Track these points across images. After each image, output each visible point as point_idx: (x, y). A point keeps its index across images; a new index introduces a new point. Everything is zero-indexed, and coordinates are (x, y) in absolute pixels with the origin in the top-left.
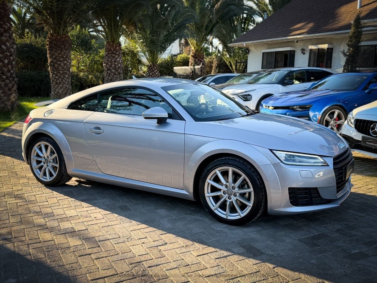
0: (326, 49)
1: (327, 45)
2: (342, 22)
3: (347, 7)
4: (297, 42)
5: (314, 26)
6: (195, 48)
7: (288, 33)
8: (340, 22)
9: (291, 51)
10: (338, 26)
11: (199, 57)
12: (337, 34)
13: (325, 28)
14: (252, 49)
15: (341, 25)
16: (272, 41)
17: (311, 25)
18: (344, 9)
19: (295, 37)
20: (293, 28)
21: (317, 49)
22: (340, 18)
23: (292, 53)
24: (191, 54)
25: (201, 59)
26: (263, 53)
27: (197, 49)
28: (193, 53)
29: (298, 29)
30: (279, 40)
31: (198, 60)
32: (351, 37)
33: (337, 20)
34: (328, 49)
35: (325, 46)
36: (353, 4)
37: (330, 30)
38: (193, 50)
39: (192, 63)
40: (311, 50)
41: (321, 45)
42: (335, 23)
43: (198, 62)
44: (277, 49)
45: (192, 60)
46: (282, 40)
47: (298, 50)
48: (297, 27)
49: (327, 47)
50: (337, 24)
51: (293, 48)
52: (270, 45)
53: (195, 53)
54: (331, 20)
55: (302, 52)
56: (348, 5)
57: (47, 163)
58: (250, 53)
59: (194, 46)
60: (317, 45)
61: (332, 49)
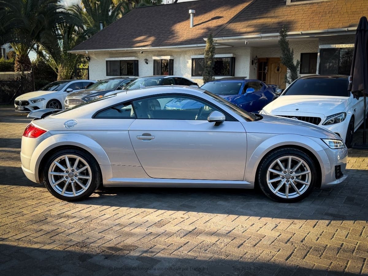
0: (169, 60)
1: (169, 57)
2: (181, 38)
3: (180, 25)
4: (142, 53)
5: (156, 39)
6: (20, 53)
7: (131, 45)
8: (179, 37)
9: (135, 61)
10: (178, 41)
11: (26, 63)
12: (179, 48)
13: (167, 43)
14: (93, 56)
15: (180, 41)
16: (117, 51)
17: (152, 39)
18: (179, 27)
19: (141, 48)
20: (135, 40)
21: (160, 60)
22: (178, 34)
23: (136, 62)
24: (17, 59)
25: (28, 65)
26: (107, 61)
27: (23, 54)
28: (18, 58)
29: (141, 41)
30: (124, 50)
31: (25, 66)
32: (207, 52)
33: (175, 36)
34: (170, 60)
35: (168, 58)
36: (185, 23)
37: (172, 44)
38: (17, 55)
39: (18, 68)
40: (155, 61)
41: (164, 57)
42: (175, 38)
43: (25, 67)
44: (121, 58)
45: (17, 65)
46: (127, 50)
47: (141, 60)
48: (139, 40)
49: (170, 59)
50: (177, 39)
51: (137, 58)
52: (112, 54)
53: (21, 57)
54: (170, 35)
55: (146, 62)
56: (181, 24)
58: (90, 61)
59: (19, 51)
60: (160, 56)
61: (173, 60)
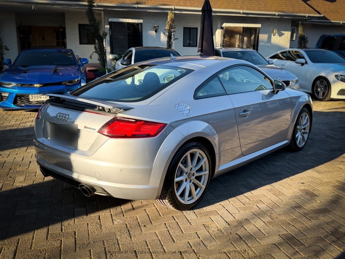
57: (190, 173)
